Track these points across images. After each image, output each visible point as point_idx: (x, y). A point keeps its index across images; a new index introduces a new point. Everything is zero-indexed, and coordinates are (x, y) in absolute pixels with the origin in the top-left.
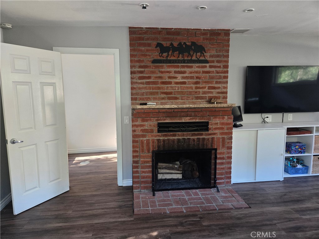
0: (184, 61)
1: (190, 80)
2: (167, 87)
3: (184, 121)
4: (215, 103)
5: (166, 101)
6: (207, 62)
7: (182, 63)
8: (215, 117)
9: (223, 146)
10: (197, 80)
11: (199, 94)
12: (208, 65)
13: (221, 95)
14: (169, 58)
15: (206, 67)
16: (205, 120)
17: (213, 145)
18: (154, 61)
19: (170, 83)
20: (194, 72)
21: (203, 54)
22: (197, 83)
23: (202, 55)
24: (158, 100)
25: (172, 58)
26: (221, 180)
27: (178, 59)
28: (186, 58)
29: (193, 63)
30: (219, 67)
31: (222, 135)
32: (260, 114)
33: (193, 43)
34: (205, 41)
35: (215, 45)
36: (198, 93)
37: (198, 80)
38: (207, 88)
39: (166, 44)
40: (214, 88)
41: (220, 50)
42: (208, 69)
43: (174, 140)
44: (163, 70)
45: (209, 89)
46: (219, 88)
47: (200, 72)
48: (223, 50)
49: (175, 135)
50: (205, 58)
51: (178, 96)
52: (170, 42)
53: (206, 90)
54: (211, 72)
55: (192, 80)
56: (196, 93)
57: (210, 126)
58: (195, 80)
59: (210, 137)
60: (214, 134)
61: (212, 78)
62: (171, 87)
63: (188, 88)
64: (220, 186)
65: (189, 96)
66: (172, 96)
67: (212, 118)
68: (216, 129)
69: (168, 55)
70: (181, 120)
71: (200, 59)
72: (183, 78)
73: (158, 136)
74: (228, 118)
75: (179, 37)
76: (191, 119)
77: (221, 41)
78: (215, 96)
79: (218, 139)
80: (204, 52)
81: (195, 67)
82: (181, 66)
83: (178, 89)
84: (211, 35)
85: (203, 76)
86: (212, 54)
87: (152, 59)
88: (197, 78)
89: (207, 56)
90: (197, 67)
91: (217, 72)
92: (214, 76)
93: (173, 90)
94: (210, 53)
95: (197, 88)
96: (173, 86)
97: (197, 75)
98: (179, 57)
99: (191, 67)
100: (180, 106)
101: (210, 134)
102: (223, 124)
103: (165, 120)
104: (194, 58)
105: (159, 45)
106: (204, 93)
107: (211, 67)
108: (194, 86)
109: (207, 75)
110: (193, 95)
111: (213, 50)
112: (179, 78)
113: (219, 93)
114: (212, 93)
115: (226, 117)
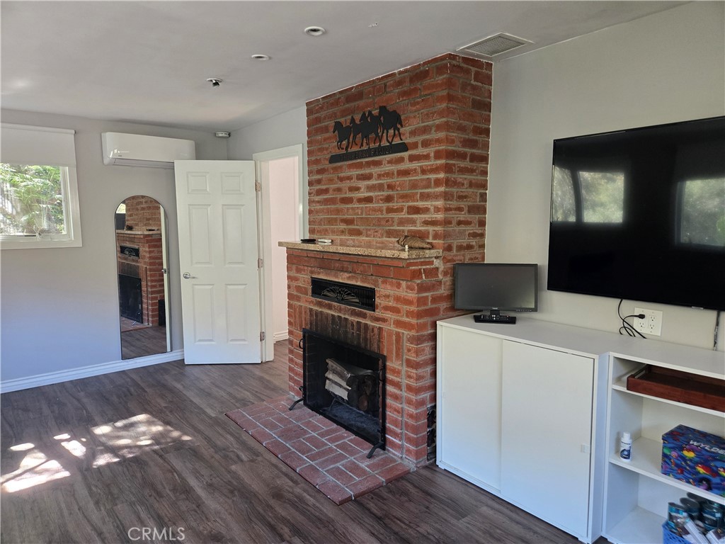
0: (369, 153)
1: (379, 193)
2: (348, 209)
3: (341, 281)
5: (347, 237)
7: (366, 157)
8: (386, 278)
9: (398, 355)
10: (389, 193)
11: (392, 225)
12: (405, 154)
13: (431, 229)
16: (369, 283)
17: (381, 345)
19: (349, 200)
20: (383, 175)
21: (398, 130)
22: (389, 199)
23: (397, 132)
24: (337, 235)
26: (395, 438)
30: (427, 157)
31: (397, 327)
32: (616, 302)
33: (383, 109)
34: (401, 99)
35: (418, 103)
36: (390, 222)
38: (405, 210)
40: (417, 210)
41: (427, 114)
42: (407, 165)
43: (328, 314)
44: (342, 175)
45: (409, 213)
46: (426, 210)
47: (393, 174)
48: (433, 113)
50: (402, 140)
51: (361, 228)
53: (404, 215)
54: (411, 170)
55: (382, 193)
56: (387, 221)
57: (378, 301)
59: (377, 325)
60: (384, 320)
61: (414, 186)
62: (352, 208)
64: (394, 452)
65: (377, 228)
66: (353, 227)
68: (387, 308)
69: (349, 142)
70: (337, 277)
73: (312, 302)
74: (408, 287)
75: (361, 103)
77: (429, 92)
78: (420, 231)
79: (390, 334)
80: (399, 126)
82: (366, 162)
84: (412, 80)
85: (398, 183)
86: (413, 127)
87: (328, 156)
88: (390, 187)
90: (390, 162)
91: (424, 172)
92: (416, 180)
93: (355, 214)
96: (355, 206)
97: (390, 181)
98: (362, 145)
101: (377, 319)
102: (398, 299)
103: (319, 273)
105: (338, 126)
106: (401, 222)
107: (412, 159)
108: (385, 205)
109: (406, 179)
110: (383, 226)
111: (415, 117)
112: (362, 190)
113: (426, 223)
114: (413, 222)
115: (404, 284)
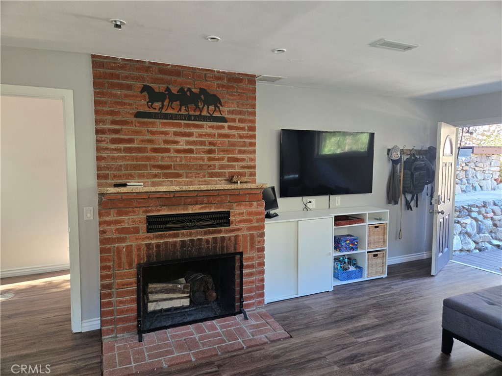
0: (189, 118)
1: (201, 147)
2: (163, 157)
3: (191, 212)
4: (239, 182)
5: (161, 180)
6: (224, 120)
7: (185, 120)
8: (239, 203)
9: (252, 247)
10: (210, 148)
11: (214, 169)
12: (226, 125)
13: (246, 170)
14: (163, 111)
15: (223, 127)
16: (224, 208)
17: (237, 246)
18: (139, 115)
19: (167, 150)
20: (205, 135)
21: (219, 107)
22: (210, 151)
23: (217, 109)
24: (148, 179)
25: (170, 111)
26: (250, 300)
27: (180, 113)
28: (192, 113)
29: (204, 121)
30: (243, 129)
31: (249, 231)
32: (301, 197)
33: (203, 91)
34: (221, 89)
35: (235, 95)
36: (212, 167)
37: (212, 147)
38: (226, 159)
39: (158, 88)
40: (237, 160)
41: (242, 104)
42: (226, 131)
43: (175, 243)
44: (154, 129)
45: (228, 161)
46: (243, 160)
47: (215, 135)
48: (247, 105)
49: (176, 236)
50: (222, 115)
51: (181, 172)
52: (165, 86)
53: (225, 162)
54: (232, 135)
55: (203, 147)
56: (209, 167)
57: (232, 218)
58: (207, 148)
59: (233, 234)
60: (239, 230)
61: (233, 144)
62: (169, 157)
63: (196, 159)
64: (248, 310)
65: (199, 172)
66: (171, 171)
67: (234, 205)
68: (240, 222)
69: (163, 105)
70: (187, 209)
71: (213, 115)
72: (188, 143)
73: (148, 238)
74: (258, 205)
75: (179, 79)
76: (202, 208)
77: (243, 91)
78: (239, 172)
79: (245, 237)
80: (219, 105)
81: (207, 127)
82: (185, 124)
83: (181, 161)
84: (229, 80)
85: (219, 142)
86: (232, 109)
87: (135, 111)
88: (211, 143)
89: (223, 112)
90: (210, 127)
91: (241, 137)
92: (235, 141)
93: (172, 162)
94: (228, 107)
95: (210, 159)
96: (172, 155)
97: (210, 139)
98: (180, 110)
99: (201, 127)
100: (185, 188)
101: (233, 231)
102: (250, 214)
103: (159, 211)
104: (205, 113)
105: (146, 89)
106: (222, 167)
107: (230, 128)
108: (206, 156)
109: (226, 140)
110: (205, 170)
111: (233, 103)
112: (181, 143)
113: (243, 167)
114: (233, 167)
115: (255, 203)
